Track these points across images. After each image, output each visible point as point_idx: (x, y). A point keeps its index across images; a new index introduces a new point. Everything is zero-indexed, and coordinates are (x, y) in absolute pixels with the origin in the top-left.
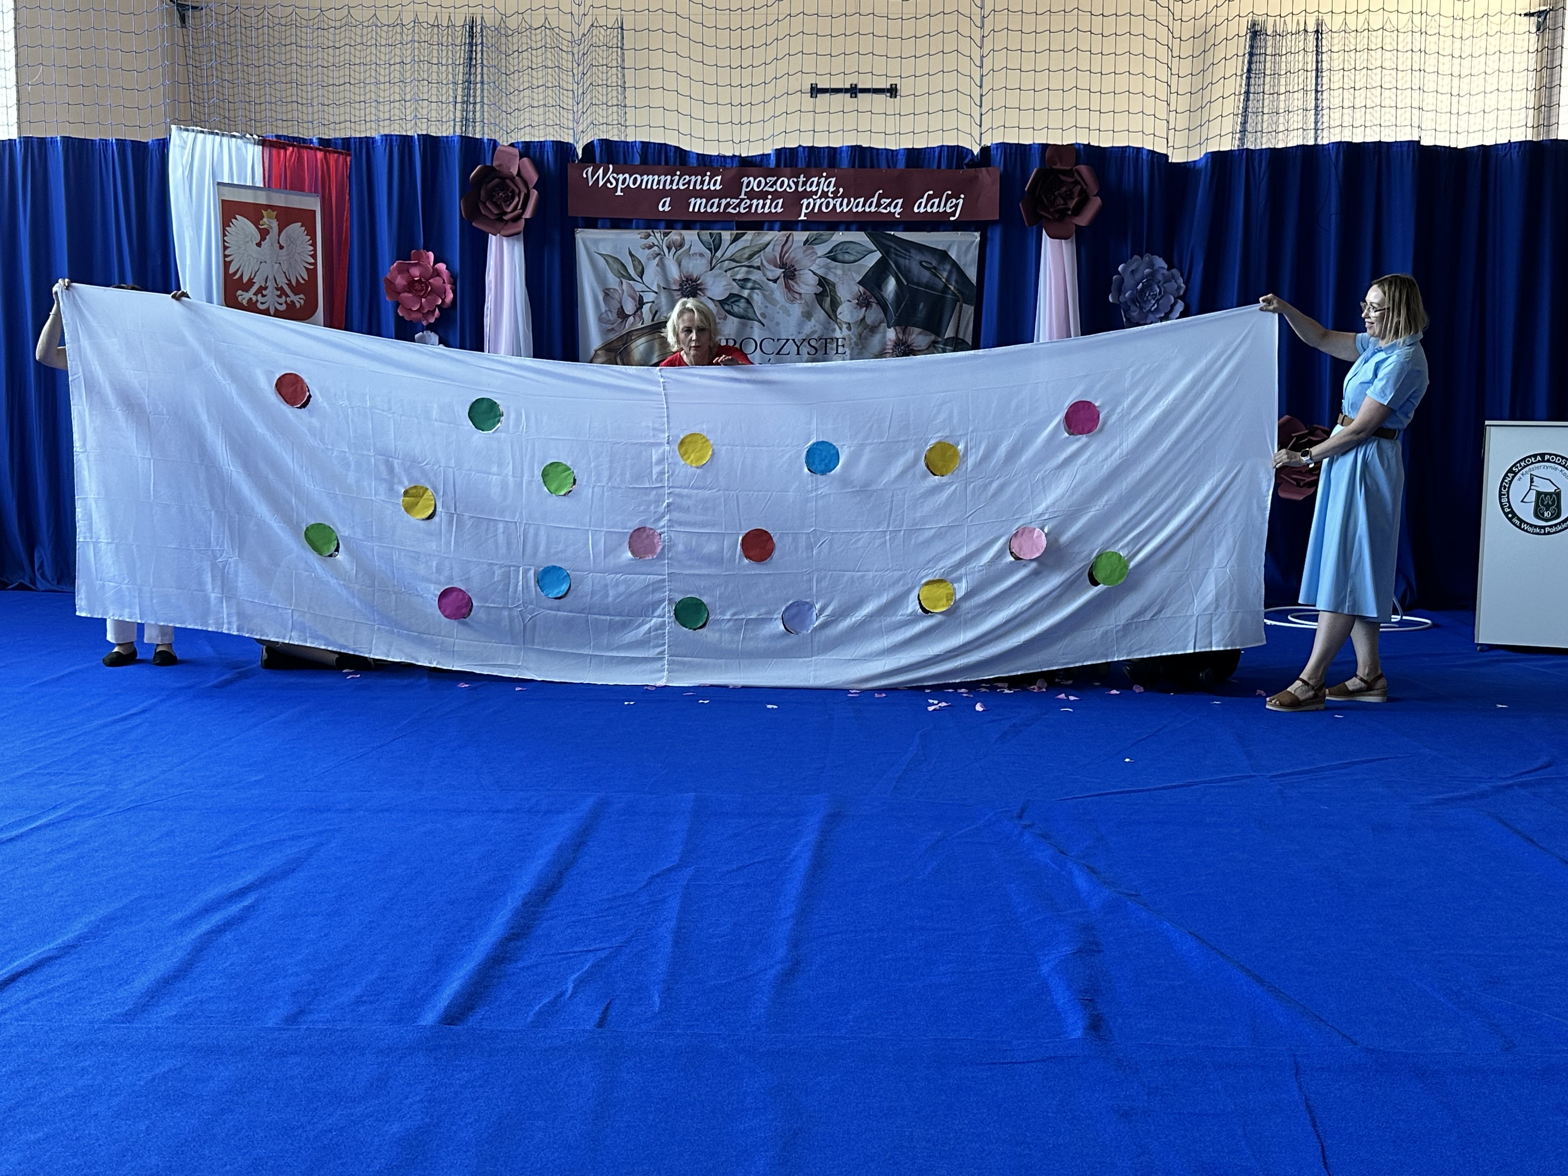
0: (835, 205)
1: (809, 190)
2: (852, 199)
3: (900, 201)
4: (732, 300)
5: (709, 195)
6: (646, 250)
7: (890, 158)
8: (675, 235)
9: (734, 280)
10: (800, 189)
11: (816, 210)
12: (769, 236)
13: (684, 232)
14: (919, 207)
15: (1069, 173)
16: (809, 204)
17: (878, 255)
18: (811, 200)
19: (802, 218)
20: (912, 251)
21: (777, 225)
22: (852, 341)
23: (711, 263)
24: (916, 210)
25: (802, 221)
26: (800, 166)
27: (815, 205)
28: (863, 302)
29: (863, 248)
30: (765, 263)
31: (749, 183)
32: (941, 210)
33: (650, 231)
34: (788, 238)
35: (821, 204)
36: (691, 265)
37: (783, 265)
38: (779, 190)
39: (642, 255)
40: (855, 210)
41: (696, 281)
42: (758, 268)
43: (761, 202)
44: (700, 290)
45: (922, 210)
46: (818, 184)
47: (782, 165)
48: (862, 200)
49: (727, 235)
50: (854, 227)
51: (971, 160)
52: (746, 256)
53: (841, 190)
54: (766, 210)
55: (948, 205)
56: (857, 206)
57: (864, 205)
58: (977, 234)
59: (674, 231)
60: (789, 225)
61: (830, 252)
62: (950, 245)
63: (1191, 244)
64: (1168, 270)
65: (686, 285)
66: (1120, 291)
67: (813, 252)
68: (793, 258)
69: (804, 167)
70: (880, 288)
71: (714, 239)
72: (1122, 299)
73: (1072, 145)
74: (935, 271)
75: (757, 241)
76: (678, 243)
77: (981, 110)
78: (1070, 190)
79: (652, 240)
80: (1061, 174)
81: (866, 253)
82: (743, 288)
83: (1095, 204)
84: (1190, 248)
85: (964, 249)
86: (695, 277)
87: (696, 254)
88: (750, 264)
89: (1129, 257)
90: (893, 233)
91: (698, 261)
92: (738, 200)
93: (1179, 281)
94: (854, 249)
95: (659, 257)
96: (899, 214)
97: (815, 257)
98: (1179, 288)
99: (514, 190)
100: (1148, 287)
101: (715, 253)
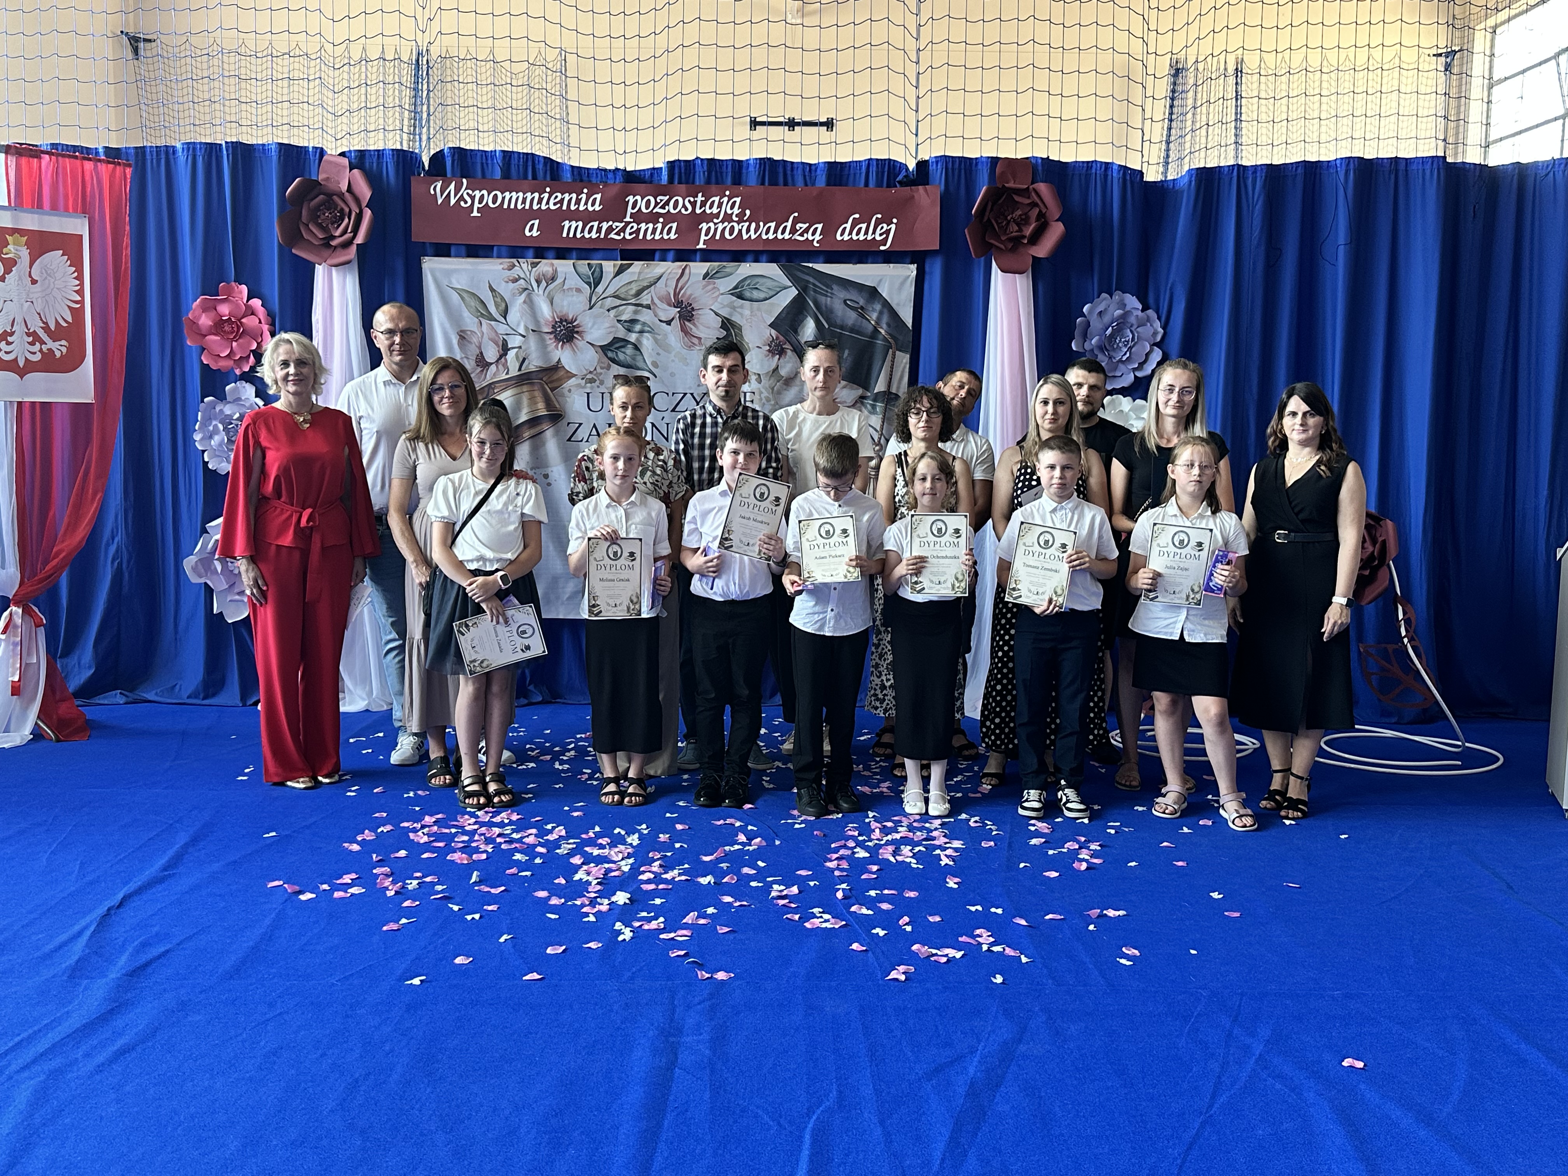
0: (740, 231)
1: (708, 211)
2: (761, 224)
3: (820, 226)
4: (617, 345)
5: (586, 218)
6: (510, 284)
7: (807, 174)
8: (546, 266)
9: (619, 321)
10: (698, 211)
11: (718, 237)
12: (659, 267)
13: (556, 262)
14: (842, 235)
15: (1025, 192)
17: (793, 292)
18: (711, 225)
19: (701, 246)
20: (835, 287)
21: (671, 255)
22: (763, 396)
23: (590, 301)
24: (839, 238)
25: (700, 250)
26: (697, 183)
27: (716, 230)
28: (776, 350)
29: (777, 284)
30: (656, 301)
31: (635, 203)
32: (870, 237)
33: (514, 261)
34: (684, 270)
35: (724, 229)
36: (565, 303)
37: (678, 304)
38: (672, 211)
39: (506, 290)
40: (764, 237)
41: (572, 323)
42: (648, 307)
43: (651, 226)
44: (577, 332)
45: (846, 237)
46: (720, 205)
47: (676, 182)
48: (773, 225)
49: (609, 267)
50: (764, 258)
51: (906, 176)
52: (633, 292)
53: (748, 212)
54: (657, 237)
55: (878, 231)
56: (767, 233)
57: (775, 232)
58: (914, 267)
59: (544, 261)
60: (684, 255)
61: (735, 288)
62: (880, 281)
63: (1170, 282)
64: (1143, 311)
65: (560, 327)
66: (1085, 336)
67: (714, 288)
68: (691, 295)
69: (702, 183)
70: (796, 332)
71: (594, 271)
72: (1087, 346)
73: (1027, 158)
74: (861, 312)
75: (647, 273)
76: (549, 275)
77: (917, 116)
78: (1026, 214)
79: (517, 272)
80: (1015, 194)
81: (778, 289)
82: (629, 331)
83: (1056, 231)
84: (1169, 285)
85: (897, 285)
86: (571, 317)
87: (571, 289)
88: (637, 302)
89: (1096, 295)
90: (810, 265)
91: (574, 298)
92: (623, 224)
93: (1155, 325)
94: (764, 284)
95: (526, 292)
96: (818, 242)
97: (717, 293)
98: (1155, 333)
99: (343, 209)
100: (1119, 331)
101: (595, 288)
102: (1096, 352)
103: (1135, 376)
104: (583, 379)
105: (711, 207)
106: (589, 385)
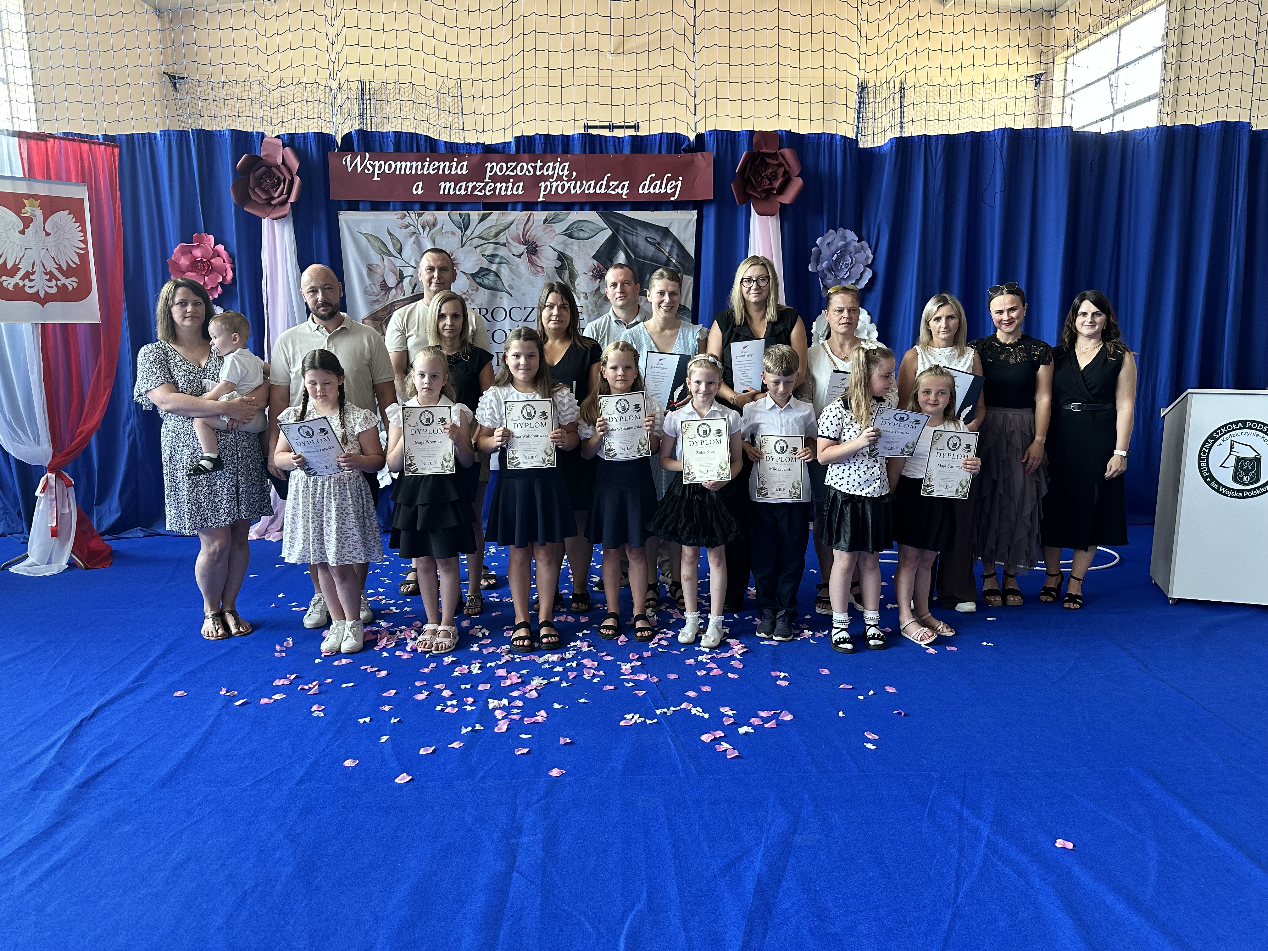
0: (569, 188)
1: (546, 175)
2: (584, 182)
3: (627, 184)
4: (483, 273)
5: (457, 179)
6: (403, 229)
7: (617, 146)
8: (428, 216)
9: (483, 256)
10: (538, 173)
11: (553, 192)
12: (511, 216)
13: (436, 213)
14: (643, 189)
15: (774, 156)
16: (546, 186)
17: (609, 233)
18: (548, 183)
19: (541, 199)
20: (638, 228)
21: (519, 206)
23: (462, 241)
24: (641, 192)
25: (541, 202)
26: (538, 154)
27: (551, 188)
29: (596, 226)
30: (510, 240)
31: (492, 168)
32: (663, 191)
33: (405, 212)
34: (529, 217)
35: (558, 188)
37: (526, 242)
38: (520, 174)
39: (400, 234)
40: (587, 192)
42: (504, 245)
43: (504, 184)
45: (646, 191)
46: (554, 170)
47: (522, 150)
48: (593, 183)
49: (475, 215)
50: (587, 207)
51: (688, 146)
52: (493, 234)
53: (574, 173)
54: (509, 193)
55: (669, 187)
56: (589, 189)
57: (595, 188)
58: (695, 213)
59: (427, 212)
60: (530, 206)
61: (567, 230)
62: (671, 223)
64: (858, 242)
66: (818, 262)
67: (552, 230)
68: (535, 236)
69: (541, 154)
71: (464, 219)
72: (819, 269)
73: (773, 131)
74: (658, 245)
75: (503, 220)
76: (431, 222)
77: (695, 101)
78: (775, 172)
79: (407, 219)
80: (767, 157)
81: (599, 230)
82: (491, 261)
83: (797, 184)
84: (877, 223)
85: (683, 226)
87: (448, 232)
88: (495, 242)
89: (825, 232)
90: (621, 212)
91: (450, 238)
92: (484, 183)
93: (867, 252)
94: (587, 227)
95: (415, 235)
96: (625, 195)
97: (554, 234)
98: (867, 258)
99: (279, 177)
100: (841, 257)
101: (465, 231)
102: (826, 272)
105: (547, 171)
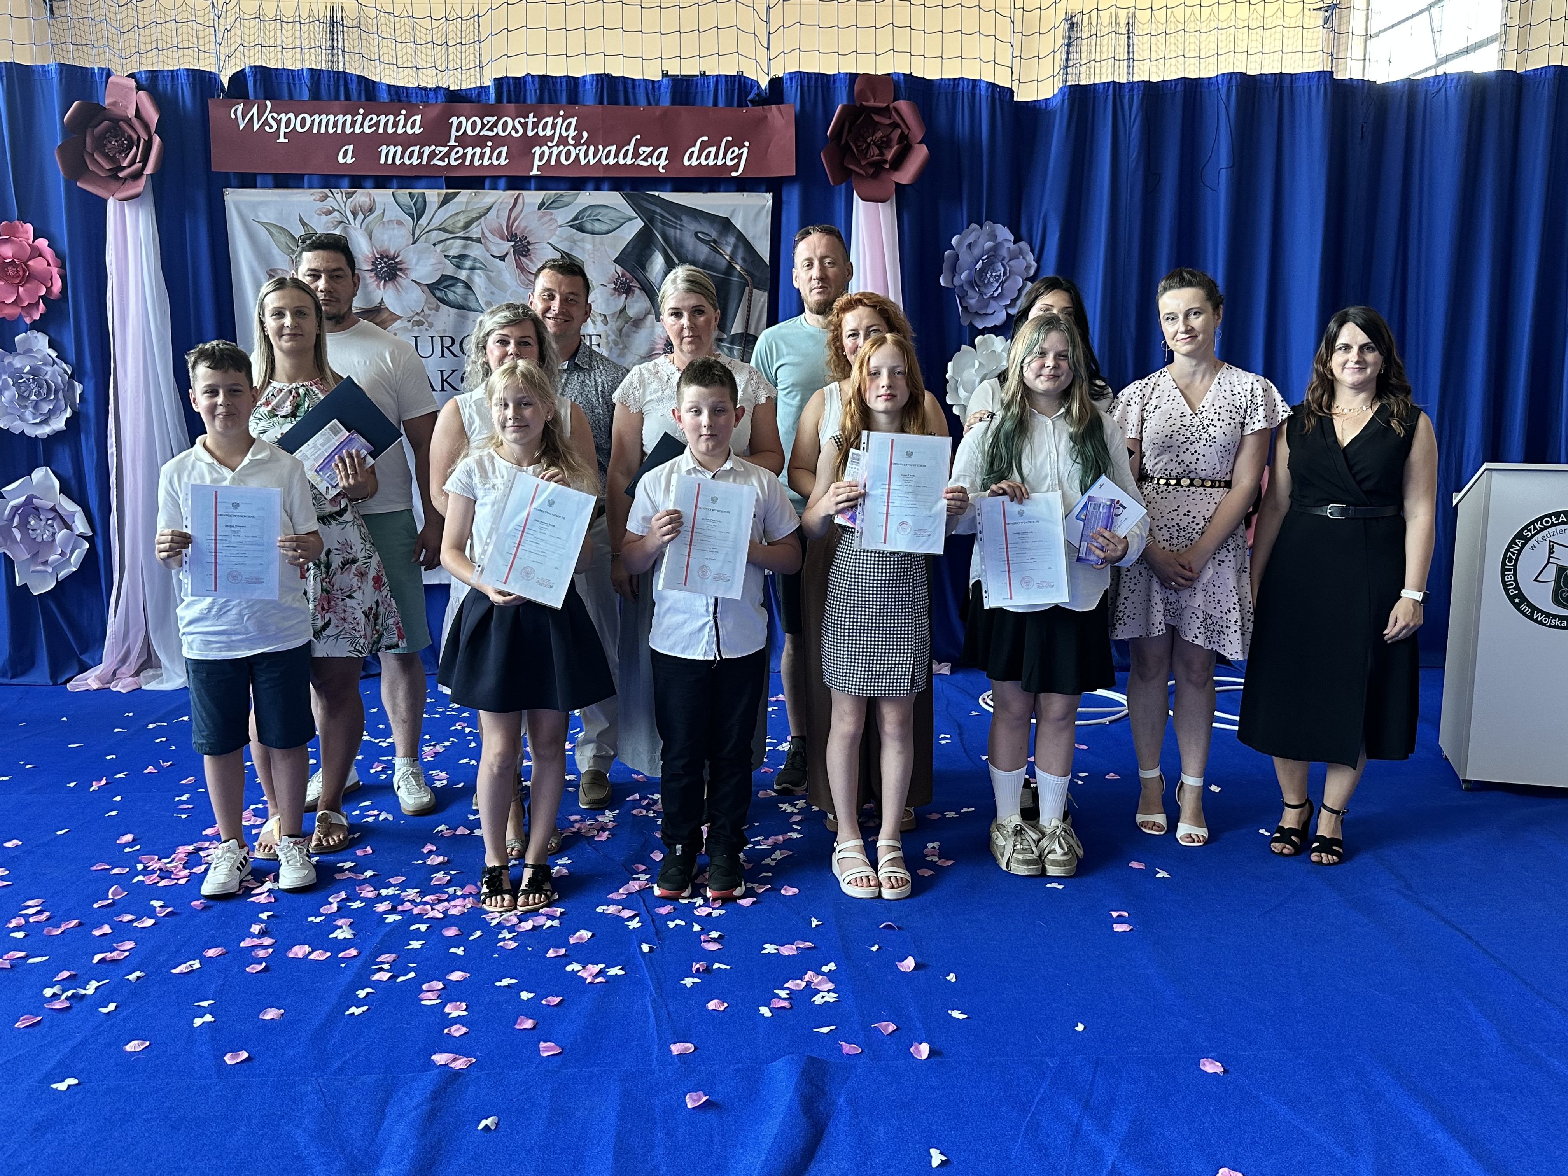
0: (577, 155)
1: (541, 134)
2: (601, 147)
3: (665, 150)
4: (446, 284)
5: (406, 142)
6: (323, 217)
7: (650, 92)
8: (362, 196)
9: (446, 256)
10: (530, 133)
11: (553, 162)
12: (489, 197)
13: (374, 192)
14: (689, 159)
15: (885, 112)
17: (639, 224)
18: (545, 148)
19: (535, 172)
20: (684, 218)
21: (502, 183)
22: (609, 338)
23: (413, 235)
24: (686, 163)
25: (534, 176)
26: (529, 103)
27: (551, 154)
28: (623, 288)
29: (619, 215)
30: (488, 234)
31: (460, 125)
32: (720, 163)
33: (327, 191)
34: (516, 199)
35: (560, 153)
36: (386, 237)
37: (512, 237)
38: (501, 134)
40: (604, 162)
41: (393, 259)
42: (479, 241)
43: (478, 150)
44: (401, 270)
45: (694, 163)
46: (554, 127)
47: (505, 100)
48: (613, 148)
49: (433, 196)
50: (606, 185)
51: (758, 95)
52: (461, 224)
53: (585, 134)
54: (486, 163)
55: (729, 156)
56: (607, 158)
57: (616, 156)
58: (769, 196)
59: (359, 190)
60: (518, 183)
61: (575, 219)
62: (734, 211)
63: (1044, 209)
64: (1015, 243)
65: (380, 263)
66: (954, 271)
67: (551, 219)
68: (526, 227)
69: (534, 102)
70: (644, 268)
71: (416, 201)
72: (957, 282)
73: (889, 75)
74: (715, 246)
75: (476, 204)
76: (367, 206)
77: (768, 28)
78: (888, 136)
79: (330, 202)
80: (875, 114)
81: (623, 221)
82: (459, 267)
83: (919, 154)
84: (1042, 214)
85: (752, 215)
86: (392, 253)
87: (392, 221)
88: (466, 235)
89: (965, 226)
90: (657, 194)
91: (396, 231)
92: (448, 148)
93: (1028, 258)
94: (606, 215)
95: (342, 225)
96: (663, 168)
97: (555, 225)
98: (1028, 267)
99: (130, 137)
100: (989, 264)
101: (418, 220)
102: (966, 288)
103: (1008, 314)
104: (409, 321)
105: (544, 129)
106: (416, 328)
